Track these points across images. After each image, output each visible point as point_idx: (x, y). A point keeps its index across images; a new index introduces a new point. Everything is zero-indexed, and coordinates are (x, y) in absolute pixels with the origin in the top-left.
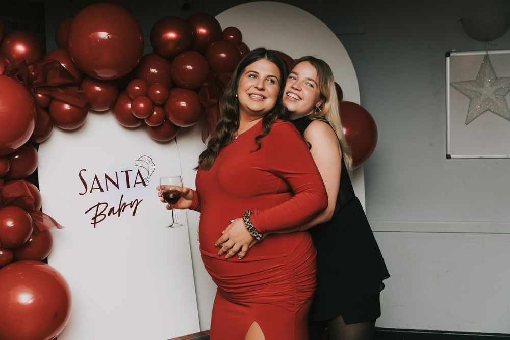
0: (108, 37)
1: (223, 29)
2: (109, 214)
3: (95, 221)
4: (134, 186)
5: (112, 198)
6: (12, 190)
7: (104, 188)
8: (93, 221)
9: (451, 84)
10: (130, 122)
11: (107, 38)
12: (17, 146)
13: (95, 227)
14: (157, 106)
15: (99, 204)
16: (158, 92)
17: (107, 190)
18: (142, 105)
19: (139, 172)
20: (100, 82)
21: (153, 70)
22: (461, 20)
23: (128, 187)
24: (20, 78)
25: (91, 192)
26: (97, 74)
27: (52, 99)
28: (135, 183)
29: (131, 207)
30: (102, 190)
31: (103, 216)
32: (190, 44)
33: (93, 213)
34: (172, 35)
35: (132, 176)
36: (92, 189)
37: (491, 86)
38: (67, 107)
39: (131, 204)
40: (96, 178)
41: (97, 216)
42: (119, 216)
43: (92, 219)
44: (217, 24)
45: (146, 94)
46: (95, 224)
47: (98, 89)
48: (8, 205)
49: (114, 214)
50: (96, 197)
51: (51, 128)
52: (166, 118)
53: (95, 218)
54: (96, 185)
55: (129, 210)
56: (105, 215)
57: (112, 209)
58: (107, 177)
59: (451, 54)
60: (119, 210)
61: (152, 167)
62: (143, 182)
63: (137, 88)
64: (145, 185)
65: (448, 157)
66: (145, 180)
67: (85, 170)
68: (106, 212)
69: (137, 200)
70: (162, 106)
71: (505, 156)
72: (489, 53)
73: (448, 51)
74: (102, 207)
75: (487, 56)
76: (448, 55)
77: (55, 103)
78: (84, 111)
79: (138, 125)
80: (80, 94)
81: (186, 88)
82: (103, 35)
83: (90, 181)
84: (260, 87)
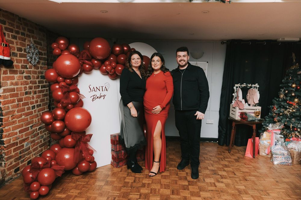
1: (131, 48)
5: (98, 94)
6: (72, 88)
7: (96, 91)
10: (105, 73)
12: (74, 76)
16: (114, 64)
18: (109, 68)
20: (97, 60)
21: (112, 58)
23: (102, 91)
24: (75, 56)
26: (97, 57)
27: (83, 63)
28: (104, 90)
32: (122, 52)
33: (92, 98)
34: (118, 49)
35: (104, 88)
36: (92, 91)
38: (87, 66)
39: (103, 96)
40: (94, 88)
42: (100, 99)
44: (129, 47)
45: (110, 65)
46: (93, 101)
47: (96, 62)
48: (72, 92)
50: (94, 93)
51: (83, 72)
52: (115, 72)
53: (93, 99)
54: (94, 90)
55: (102, 98)
57: (98, 97)
58: (97, 88)
60: (100, 97)
61: (109, 86)
63: (107, 63)
64: (107, 91)
66: (107, 89)
67: (91, 85)
68: (96, 98)
69: (105, 95)
70: (114, 69)
72: (197, 62)
74: (95, 96)
75: (197, 63)
77: (84, 65)
78: (92, 68)
79: (106, 74)
80: (91, 63)
81: (121, 64)
82: (100, 46)
83: (92, 88)
84: (155, 64)
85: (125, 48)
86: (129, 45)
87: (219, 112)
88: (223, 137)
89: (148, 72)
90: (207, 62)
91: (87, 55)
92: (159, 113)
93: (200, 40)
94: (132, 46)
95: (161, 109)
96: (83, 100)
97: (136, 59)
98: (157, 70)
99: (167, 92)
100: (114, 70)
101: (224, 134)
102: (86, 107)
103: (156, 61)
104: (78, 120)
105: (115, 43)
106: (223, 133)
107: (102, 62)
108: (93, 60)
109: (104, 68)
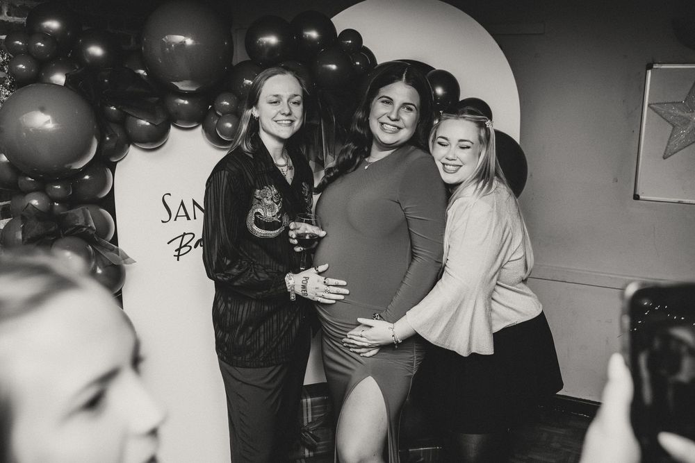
2: (196, 246)
3: (179, 253)
7: (191, 216)
8: (177, 253)
9: (649, 105)
13: (178, 260)
15: (185, 234)
17: (195, 218)
25: (175, 220)
30: (189, 219)
31: (189, 248)
33: (176, 244)
36: (177, 216)
40: (182, 204)
41: (181, 247)
43: (176, 251)
46: (178, 256)
48: (68, 235)
50: (182, 226)
53: (178, 250)
54: (182, 212)
56: (191, 247)
57: (200, 241)
58: (195, 203)
59: (654, 67)
65: (636, 197)
67: (170, 194)
68: (192, 244)
73: (650, 62)
74: (187, 238)
76: (650, 67)
84: (393, 117)
103: (397, 104)
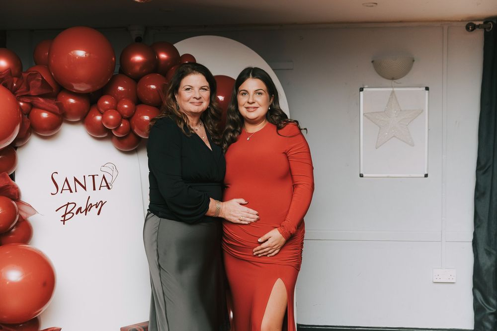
0: (86, 55)
1: (181, 54)
2: (77, 213)
3: (65, 218)
4: (100, 189)
5: (80, 198)
7: (73, 190)
8: (63, 219)
9: (364, 114)
10: (101, 133)
11: (84, 56)
13: (64, 224)
14: (124, 118)
15: (69, 204)
16: (126, 106)
17: (76, 191)
18: (111, 117)
19: (104, 177)
20: (76, 95)
21: (120, 88)
22: (373, 62)
23: (94, 189)
24: (5, 86)
25: (61, 193)
26: (73, 87)
27: (32, 106)
28: (101, 186)
29: (97, 207)
30: (71, 192)
31: (72, 214)
32: (153, 67)
33: (62, 212)
34: (138, 58)
35: (98, 180)
36: (63, 190)
37: (397, 117)
38: (45, 115)
39: (96, 205)
40: (66, 180)
41: (66, 214)
42: (86, 215)
43: (62, 217)
44: (175, 51)
45: (115, 108)
46: (64, 221)
47: (72, 101)
49: (81, 213)
50: (66, 197)
51: (30, 134)
52: (131, 130)
53: (64, 216)
54: (66, 187)
55: (94, 210)
57: (80, 208)
58: (76, 180)
59: (364, 89)
60: (86, 210)
61: (115, 173)
62: (108, 186)
63: (107, 103)
64: (109, 188)
65: (361, 176)
66: (109, 184)
67: (57, 173)
68: (74, 211)
69: (101, 201)
70: (129, 119)
71: (408, 175)
72: (395, 89)
73: (362, 87)
74: (70, 207)
75: (393, 92)
76: (361, 90)
77: (35, 111)
78: (61, 118)
79: (105, 135)
80: (57, 104)
81: (150, 105)
82: (81, 53)
83: (60, 183)
84: (251, 101)
85: (163, 56)
86: (174, 45)
87: (471, 244)
88: (488, 325)
89: (231, 127)
90: (427, 89)
91: (43, 81)
92: (277, 252)
93: (401, 22)
94: (183, 47)
95: (283, 240)
96: (31, 219)
97: (196, 89)
98: (254, 122)
99: (295, 186)
100: (127, 123)
101: (491, 318)
102: (41, 242)
103: (251, 93)
104: (13, 284)
105: (139, 40)
106: (488, 311)
107: (92, 100)
108: (62, 96)
109: (99, 118)
